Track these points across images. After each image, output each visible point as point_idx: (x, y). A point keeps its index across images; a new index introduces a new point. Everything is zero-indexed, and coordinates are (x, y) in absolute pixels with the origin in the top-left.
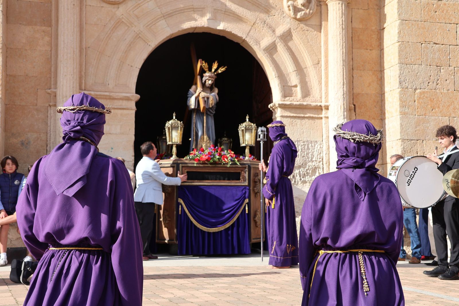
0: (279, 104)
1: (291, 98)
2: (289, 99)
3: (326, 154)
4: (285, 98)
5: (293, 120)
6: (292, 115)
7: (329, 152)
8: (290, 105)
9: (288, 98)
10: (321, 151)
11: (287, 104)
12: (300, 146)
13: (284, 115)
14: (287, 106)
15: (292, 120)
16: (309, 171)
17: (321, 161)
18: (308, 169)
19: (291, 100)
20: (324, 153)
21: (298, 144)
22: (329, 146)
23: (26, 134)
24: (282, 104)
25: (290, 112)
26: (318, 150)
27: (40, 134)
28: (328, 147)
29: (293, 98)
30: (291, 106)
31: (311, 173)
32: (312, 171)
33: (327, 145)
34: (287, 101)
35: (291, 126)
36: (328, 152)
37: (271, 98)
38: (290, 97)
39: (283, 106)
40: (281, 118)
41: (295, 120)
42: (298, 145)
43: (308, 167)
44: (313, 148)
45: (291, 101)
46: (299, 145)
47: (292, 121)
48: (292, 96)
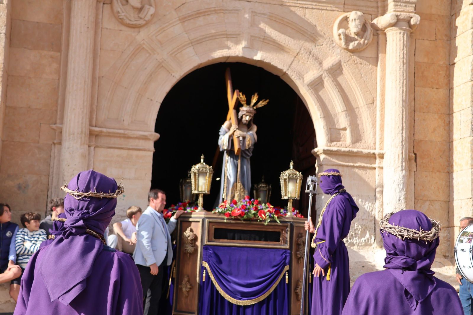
0: (324, 150)
1: (338, 143)
2: (337, 144)
3: (379, 212)
4: (331, 143)
6: (339, 163)
7: (383, 209)
8: (337, 151)
9: (335, 143)
10: (373, 208)
11: (333, 150)
14: (334, 153)
16: (358, 231)
17: (372, 220)
18: (357, 229)
19: (338, 145)
20: (377, 210)
22: (383, 202)
23: (25, 176)
24: (328, 150)
25: (337, 160)
26: (370, 207)
27: (40, 177)
28: (381, 203)
29: (340, 143)
30: (338, 153)
31: (360, 234)
32: (361, 232)
33: (381, 201)
34: (334, 146)
36: (381, 210)
37: (315, 142)
38: (337, 141)
39: (329, 152)
40: (326, 166)
41: (342, 170)
43: (357, 226)
44: (363, 203)
45: (339, 147)
48: (339, 141)
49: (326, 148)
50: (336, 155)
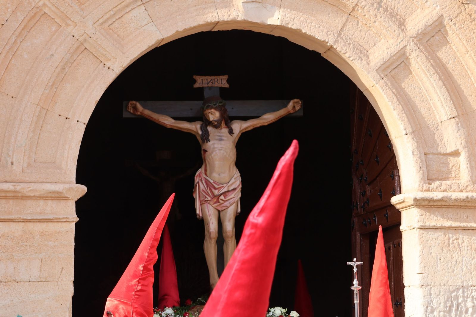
0: (415, 199)
1: (444, 182)
2: (441, 185)
4: (430, 184)
5: (451, 236)
6: (448, 224)
8: (442, 200)
9: (437, 183)
11: (435, 198)
12: (469, 300)
13: (427, 224)
14: (435, 204)
15: (447, 236)
19: (444, 187)
21: (466, 294)
24: (423, 200)
25: (443, 216)
29: (449, 182)
30: (444, 204)
34: (436, 190)
35: (445, 251)
38: (442, 180)
39: (426, 203)
40: (422, 231)
41: (455, 237)
42: (463, 297)
45: (445, 191)
46: (467, 297)
47: (449, 239)
48: (446, 179)
49: (420, 195)
50: (441, 207)
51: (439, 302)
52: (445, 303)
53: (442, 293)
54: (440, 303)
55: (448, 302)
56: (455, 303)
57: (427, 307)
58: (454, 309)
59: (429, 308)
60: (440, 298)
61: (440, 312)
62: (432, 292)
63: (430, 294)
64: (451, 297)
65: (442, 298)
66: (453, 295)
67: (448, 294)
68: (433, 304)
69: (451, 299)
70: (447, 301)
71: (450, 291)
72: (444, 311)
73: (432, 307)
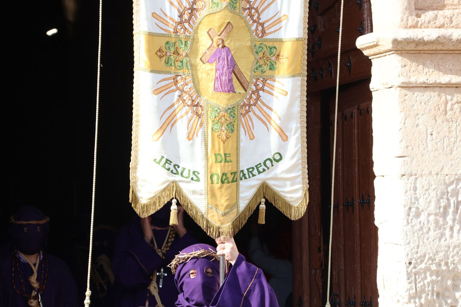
0: (395, 42)
1: (441, 12)
2: (436, 17)
4: (418, 16)
5: (449, 97)
6: (445, 79)
8: (437, 41)
9: (430, 14)
11: (426, 39)
13: (413, 80)
14: (426, 48)
15: (443, 98)
19: (440, 21)
24: (408, 41)
25: (438, 68)
29: (447, 12)
30: (439, 47)
34: (427, 25)
35: (439, 121)
38: (437, 9)
39: (412, 47)
40: (404, 91)
41: (455, 100)
45: (441, 27)
47: (447, 103)
48: (442, 7)
49: (403, 34)
50: (435, 52)
51: (428, 200)
52: (438, 201)
53: (433, 187)
54: (430, 201)
55: (441, 201)
56: (452, 200)
57: (410, 209)
58: (451, 210)
59: (413, 210)
60: (429, 194)
61: (429, 215)
62: (418, 186)
63: (415, 189)
64: (448, 193)
65: (433, 194)
66: (450, 189)
67: (443, 187)
68: (418, 204)
69: (448, 195)
70: (442, 198)
71: (445, 183)
72: (436, 215)
73: (417, 208)
